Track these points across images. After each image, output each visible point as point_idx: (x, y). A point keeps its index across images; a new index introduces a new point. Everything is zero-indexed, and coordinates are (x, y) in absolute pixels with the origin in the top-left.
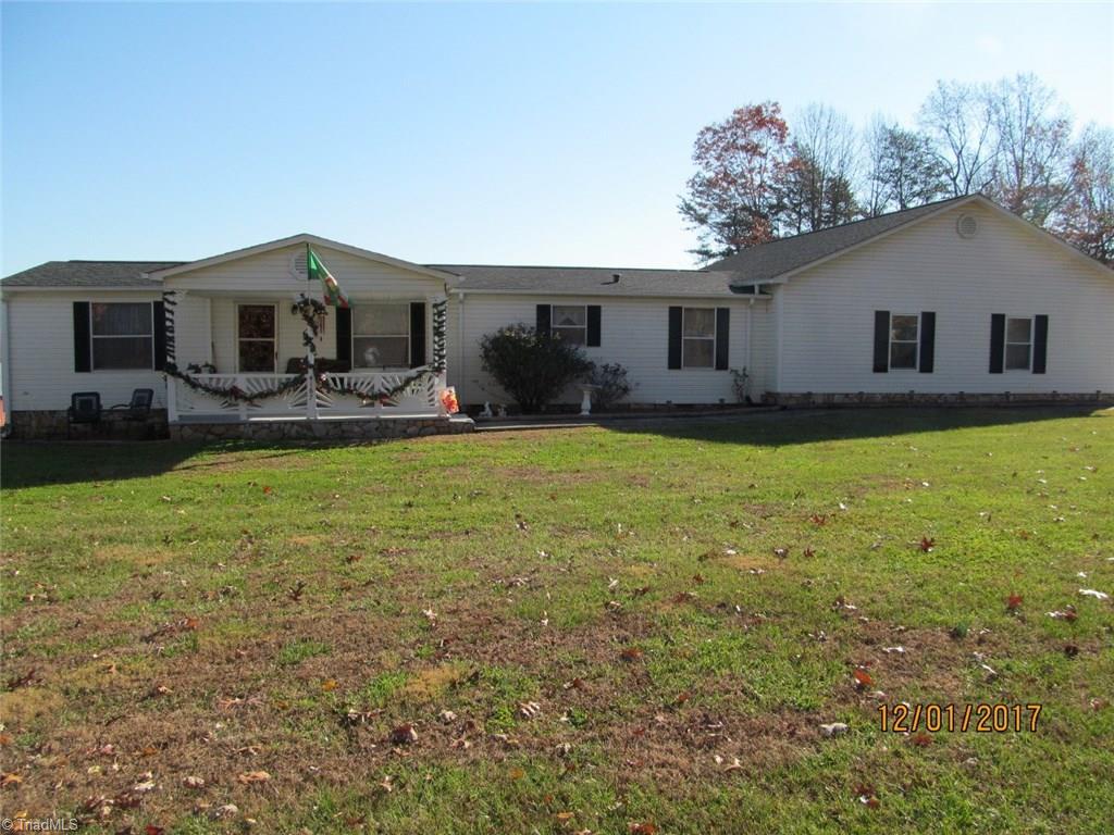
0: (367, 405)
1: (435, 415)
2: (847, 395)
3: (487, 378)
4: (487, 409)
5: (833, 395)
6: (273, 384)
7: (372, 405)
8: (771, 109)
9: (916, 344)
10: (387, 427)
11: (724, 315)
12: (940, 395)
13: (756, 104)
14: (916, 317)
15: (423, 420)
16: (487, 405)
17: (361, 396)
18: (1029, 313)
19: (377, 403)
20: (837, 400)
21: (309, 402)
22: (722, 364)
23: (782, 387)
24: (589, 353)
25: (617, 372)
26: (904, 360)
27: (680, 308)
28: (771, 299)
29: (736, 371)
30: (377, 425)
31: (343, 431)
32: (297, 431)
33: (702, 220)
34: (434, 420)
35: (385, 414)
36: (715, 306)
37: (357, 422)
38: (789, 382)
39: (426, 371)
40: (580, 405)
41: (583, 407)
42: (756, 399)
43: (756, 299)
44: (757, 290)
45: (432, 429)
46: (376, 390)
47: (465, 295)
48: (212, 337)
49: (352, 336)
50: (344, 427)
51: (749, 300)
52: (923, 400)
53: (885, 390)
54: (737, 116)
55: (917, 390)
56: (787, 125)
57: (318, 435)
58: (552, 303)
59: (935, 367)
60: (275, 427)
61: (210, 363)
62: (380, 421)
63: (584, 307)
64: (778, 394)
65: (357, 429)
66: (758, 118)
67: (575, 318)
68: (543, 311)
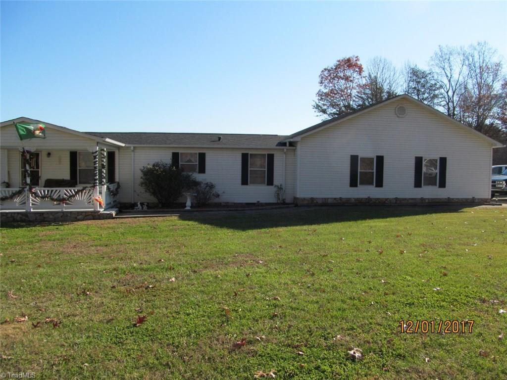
0: (56, 205)
1: (92, 210)
2: (335, 199)
3: (142, 189)
4: (139, 205)
5: (328, 198)
6: (9, 194)
7: (59, 204)
8: (355, 59)
9: (373, 172)
10: (67, 216)
11: (271, 158)
12: (387, 199)
13: (348, 57)
14: (373, 158)
15: (86, 212)
16: (139, 204)
17: (53, 199)
18: (437, 156)
19: (61, 203)
20: (330, 201)
21: (27, 202)
22: (270, 182)
23: (300, 195)
24: (198, 177)
25: (211, 186)
26: (367, 181)
27: (248, 154)
28: (296, 149)
29: (278, 186)
30: (62, 214)
31: (44, 218)
32: (20, 218)
33: (324, 111)
34: (91, 212)
35: (66, 209)
36: (266, 153)
37: (51, 213)
38: (304, 192)
39: (87, 187)
40: (186, 203)
41: (187, 205)
42: (288, 201)
43: (287, 149)
44: (288, 144)
45: (91, 217)
46: (61, 197)
47: (134, 147)
48: (8, 169)
49: (78, 168)
50: (45, 216)
51: (283, 149)
52: (377, 202)
53: (357, 197)
54: (338, 63)
55: (372, 197)
56: (363, 66)
57: (31, 219)
58: (180, 151)
59: (384, 184)
60: (9, 215)
61: (7, 181)
62: (63, 212)
63: (196, 153)
64: (297, 198)
65: (51, 217)
66: (349, 63)
67: (193, 159)
68: (175, 156)
